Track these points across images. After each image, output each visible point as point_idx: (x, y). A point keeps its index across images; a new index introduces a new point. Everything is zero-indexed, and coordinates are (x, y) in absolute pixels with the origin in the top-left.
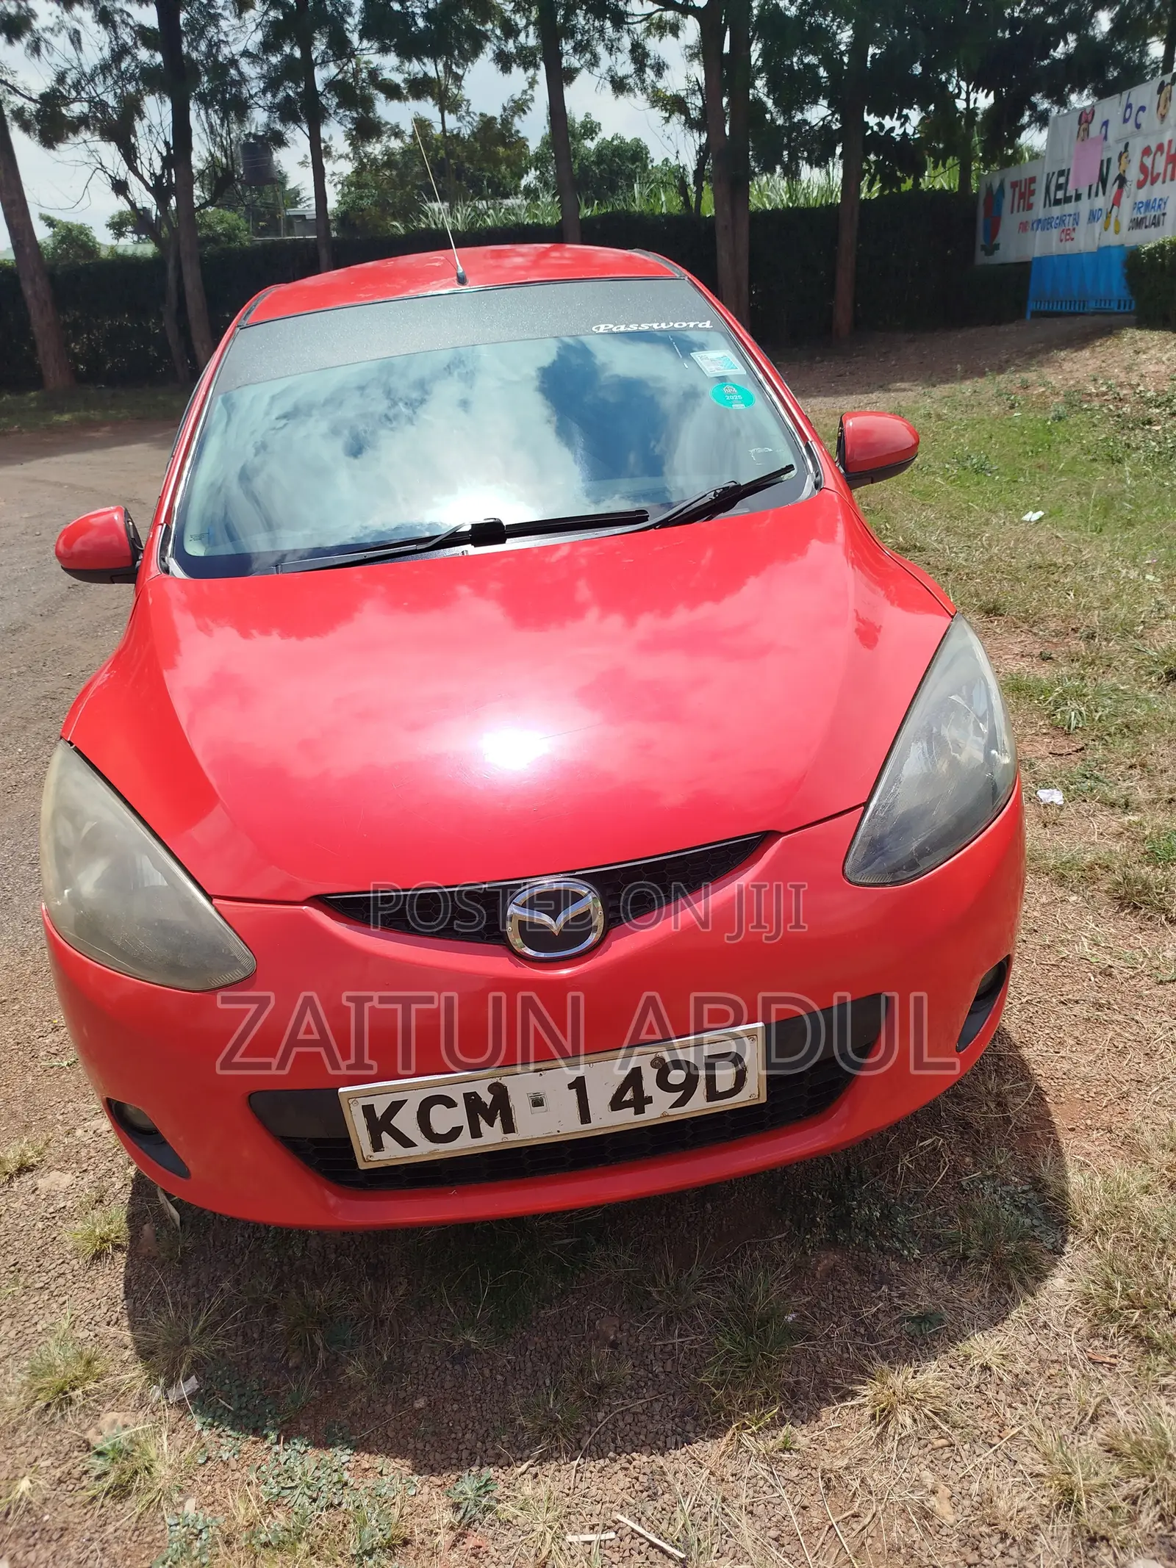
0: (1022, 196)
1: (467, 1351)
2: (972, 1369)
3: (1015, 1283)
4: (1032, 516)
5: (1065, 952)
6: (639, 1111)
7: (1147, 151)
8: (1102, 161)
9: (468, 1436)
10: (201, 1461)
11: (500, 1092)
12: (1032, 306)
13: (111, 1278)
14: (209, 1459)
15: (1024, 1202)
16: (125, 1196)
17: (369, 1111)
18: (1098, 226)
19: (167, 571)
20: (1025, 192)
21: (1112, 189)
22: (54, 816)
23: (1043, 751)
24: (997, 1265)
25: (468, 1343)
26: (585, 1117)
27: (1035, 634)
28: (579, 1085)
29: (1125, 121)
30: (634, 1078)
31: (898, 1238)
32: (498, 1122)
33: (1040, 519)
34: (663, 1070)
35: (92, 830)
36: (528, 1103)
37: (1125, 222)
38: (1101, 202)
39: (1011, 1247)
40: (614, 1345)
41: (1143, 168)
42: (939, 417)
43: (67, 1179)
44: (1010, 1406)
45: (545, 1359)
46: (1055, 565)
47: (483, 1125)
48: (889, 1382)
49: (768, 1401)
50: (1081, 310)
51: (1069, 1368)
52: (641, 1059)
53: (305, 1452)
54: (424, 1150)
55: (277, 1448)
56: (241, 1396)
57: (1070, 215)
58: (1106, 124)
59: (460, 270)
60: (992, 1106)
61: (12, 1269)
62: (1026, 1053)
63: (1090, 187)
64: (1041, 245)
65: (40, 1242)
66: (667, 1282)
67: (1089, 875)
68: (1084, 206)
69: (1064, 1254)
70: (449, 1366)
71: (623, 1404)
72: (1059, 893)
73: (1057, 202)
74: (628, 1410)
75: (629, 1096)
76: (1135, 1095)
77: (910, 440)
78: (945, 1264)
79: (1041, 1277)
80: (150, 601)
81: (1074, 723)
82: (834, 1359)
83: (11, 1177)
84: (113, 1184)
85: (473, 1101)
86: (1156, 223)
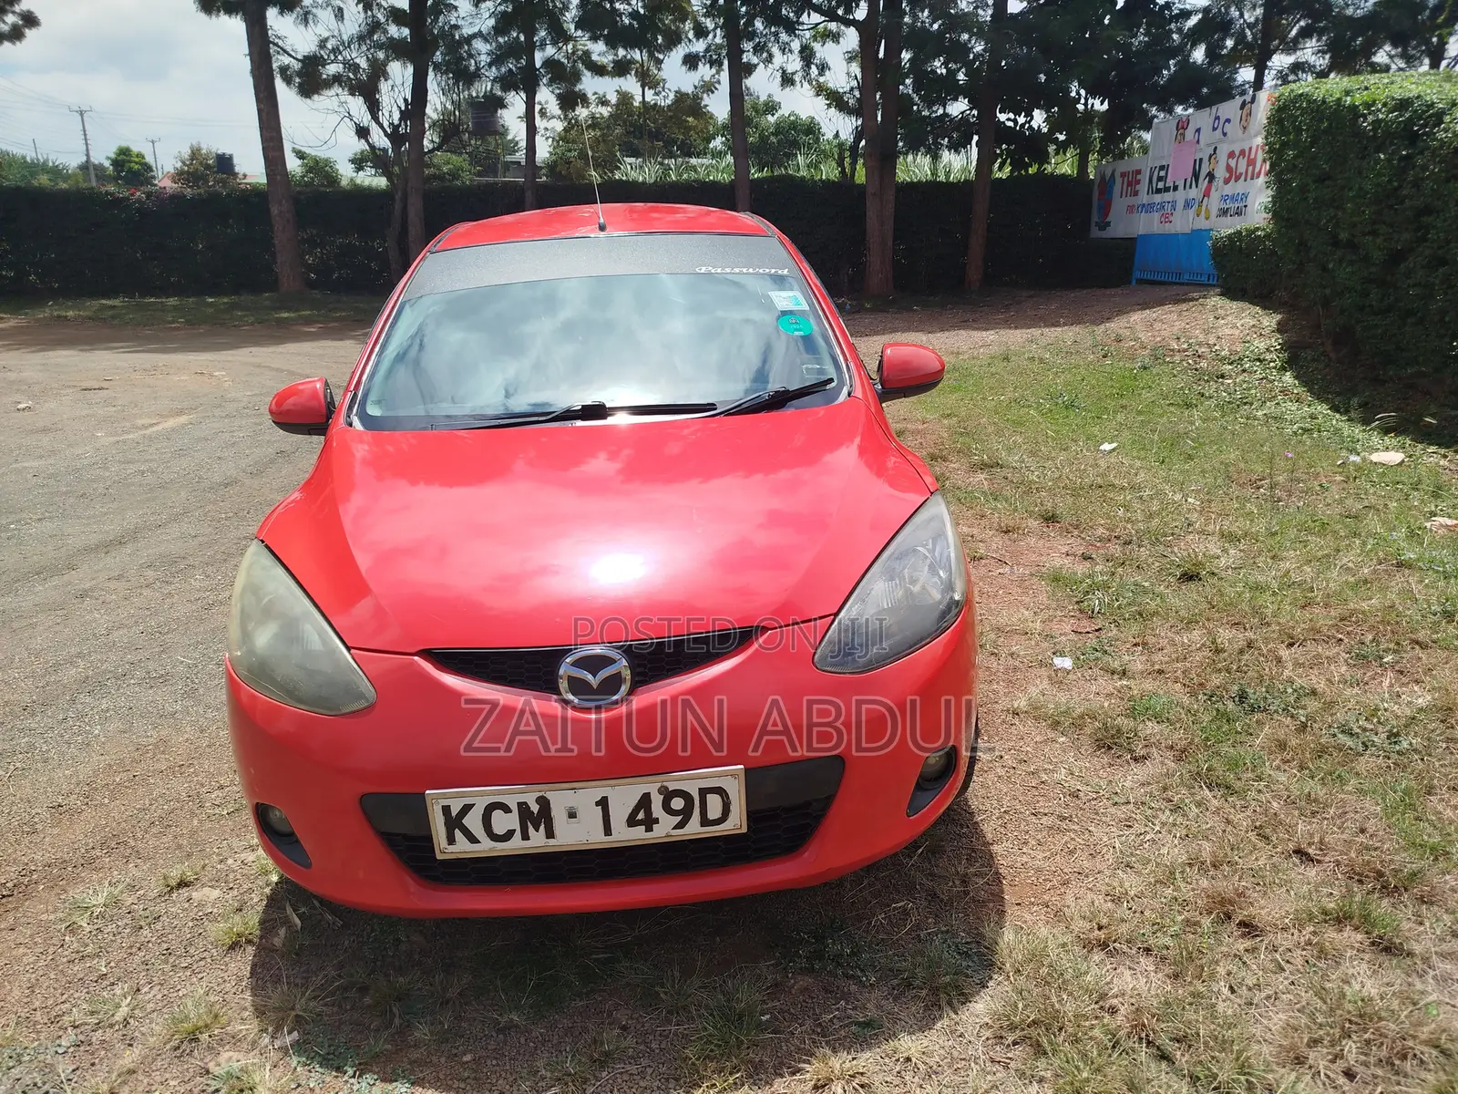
0: (1129, 184)
1: (512, 1026)
2: (898, 1060)
3: (943, 1003)
4: (1106, 447)
5: (1045, 777)
6: (649, 829)
7: (1231, 155)
8: (1195, 160)
9: (499, 1082)
10: (293, 1087)
11: (544, 803)
12: (1137, 274)
13: (242, 963)
14: (299, 1085)
15: (965, 950)
16: (260, 908)
17: (446, 810)
18: (1192, 212)
19: (351, 425)
20: (1132, 180)
21: (1204, 184)
22: (244, 590)
23: (1068, 629)
24: (935, 991)
25: (512, 1020)
26: (608, 831)
27: (1083, 539)
28: (603, 803)
29: (1214, 129)
30: (645, 801)
31: (860, 968)
32: (542, 827)
33: (1114, 450)
34: (668, 795)
35: (270, 600)
36: (565, 815)
37: (1214, 212)
38: (1194, 193)
39: (947, 979)
40: (624, 1028)
41: (1229, 168)
42: (1041, 361)
43: (216, 893)
44: (921, 1086)
45: (569, 1035)
46: (1113, 485)
47: (531, 830)
48: (830, 1064)
49: (735, 1069)
50: (1177, 280)
51: (973, 1064)
52: (651, 786)
53: (374, 1084)
54: (486, 847)
55: (352, 1080)
56: (329, 1046)
57: (1169, 202)
58: (1198, 130)
59: (602, 221)
60: (957, 882)
61: (165, 952)
62: (995, 848)
63: (1186, 180)
64: (1146, 225)
65: (189, 936)
66: (673, 987)
67: (1078, 724)
68: (1180, 196)
69: (988, 987)
70: (495, 1035)
71: (623, 1068)
72: (1051, 734)
73: (1158, 191)
74: (627, 1071)
75: (641, 816)
76: (1074, 883)
77: (937, 366)
78: (894, 989)
79: (966, 999)
80: (335, 444)
81: (1097, 609)
82: (793, 1048)
83: (172, 889)
84: (252, 899)
85: (523, 807)
86: (1239, 213)
